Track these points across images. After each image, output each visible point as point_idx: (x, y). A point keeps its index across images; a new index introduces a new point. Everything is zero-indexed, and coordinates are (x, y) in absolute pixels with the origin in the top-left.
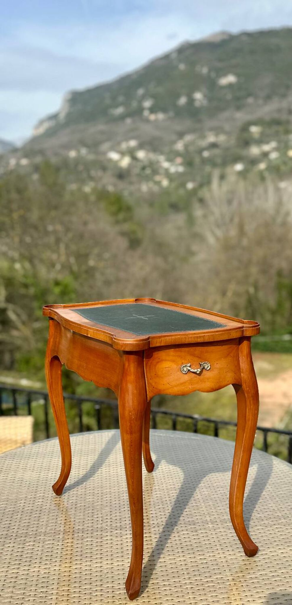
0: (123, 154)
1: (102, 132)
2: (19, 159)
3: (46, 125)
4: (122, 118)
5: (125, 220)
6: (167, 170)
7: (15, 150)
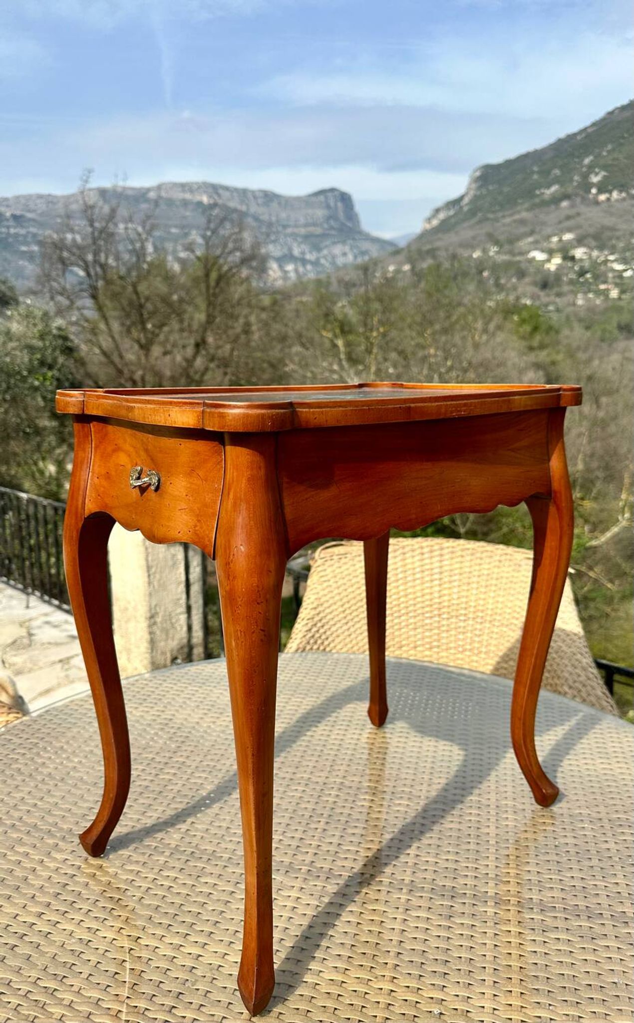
0: (551, 253)
1: (522, 222)
2: (401, 264)
3: (442, 216)
4: (556, 200)
5: (542, 347)
6: (619, 275)
7: (397, 252)
